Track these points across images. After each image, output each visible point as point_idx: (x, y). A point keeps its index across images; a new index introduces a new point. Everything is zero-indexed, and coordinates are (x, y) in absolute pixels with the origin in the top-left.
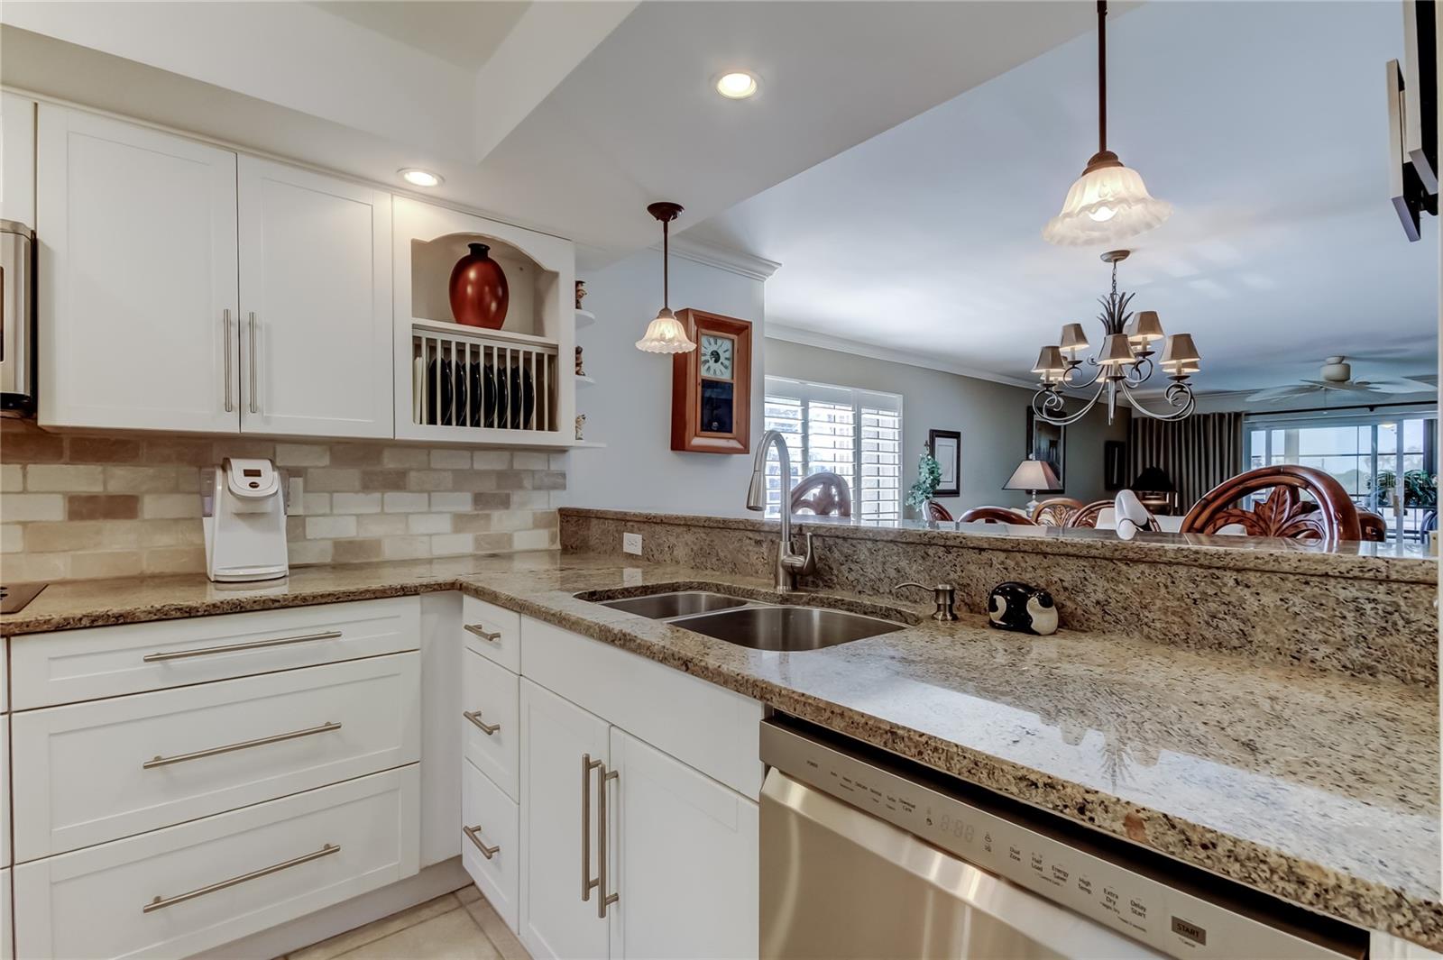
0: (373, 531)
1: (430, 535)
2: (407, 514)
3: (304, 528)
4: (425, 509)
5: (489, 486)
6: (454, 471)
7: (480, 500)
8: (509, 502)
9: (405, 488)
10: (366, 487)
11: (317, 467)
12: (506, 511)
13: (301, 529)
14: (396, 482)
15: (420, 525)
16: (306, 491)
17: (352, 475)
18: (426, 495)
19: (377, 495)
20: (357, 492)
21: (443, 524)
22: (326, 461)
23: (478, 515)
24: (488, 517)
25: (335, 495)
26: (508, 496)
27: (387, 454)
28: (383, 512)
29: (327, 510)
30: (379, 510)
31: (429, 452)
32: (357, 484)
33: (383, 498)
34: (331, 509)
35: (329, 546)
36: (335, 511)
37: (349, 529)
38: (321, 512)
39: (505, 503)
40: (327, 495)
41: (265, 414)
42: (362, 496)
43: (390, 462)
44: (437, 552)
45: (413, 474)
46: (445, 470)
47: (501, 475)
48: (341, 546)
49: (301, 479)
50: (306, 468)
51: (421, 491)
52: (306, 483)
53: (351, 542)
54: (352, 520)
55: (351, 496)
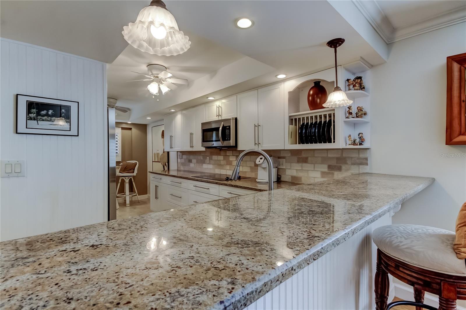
0: (300, 174)
1: (314, 178)
2: (308, 170)
3: (285, 172)
4: (313, 169)
5: (333, 163)
6: (322, 157)
7: (330, 167)
8: (341, 169)
9: (307, 163)
10: (298, 162)
11: (288, 156)
12: (339, 172)
14: (305, 160)
15: (312, 174)
16: (286, 162)
17: (295, 158)
18: (313, 165)
19: (300, 164)
20: (296, 163)
21: (318, 175)
22: (290, 155)
23: (329, 172)
24: (333, 174)
25: (292, 164)
26: (341, 167)
27: (303, 152)
28: (302, 169)
29: (290, 168)
30: (301, 168)
31: (314, 151)
32: (296, 161)
33: (302, 165)
34: (291, 167)
35: (290, 177)
36: (292, 168)
37: (294, 173)
38: (289, 168)
39: (339, 169)
40: (290, 164)
42: (297, 164)
43: (304, 155)
45: (309, 158)
46: (319, 157)
47: (338, 159)
48: (293, 177)
49: (285, 160)
50: (286, 157)
51: (312, 164)
53: (295, 177)
54: (295, 171)
55: (295, 164)
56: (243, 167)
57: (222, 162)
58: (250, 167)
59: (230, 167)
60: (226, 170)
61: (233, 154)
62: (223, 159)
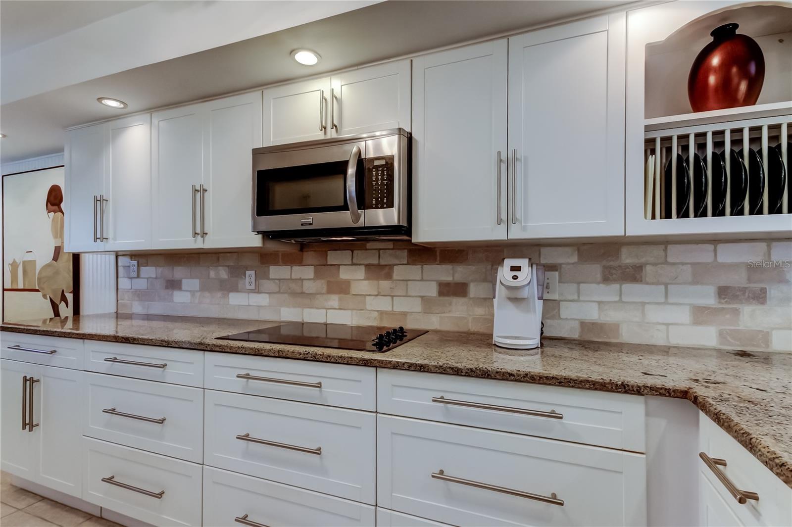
0: (611, 316)
1: (668, 325)
2: (643, 304)
3: (559, 310)
4: (662, 300)
5: (738, 279)
6: (693, 264)
7: (723, 292)
8: (766, 297)
9: (641, 281)
10: (606, 279)
11: (569, 264)
12: (761, 307)
13: (557, 310)
14: (634, 275)
15: (655, 315)
16: (560, 282)
17: (596, 269)
18: (662, 287)
19: (616, 286)
20: (599, 283)
21: (683, 315)
22: (574, 259)
23: (723, 309)
24: (736, 312)
25: (582, 285)
26: (764, 291)
27: (624, 251)
28: (620, 301)
29: (576, 297)
30: (617, 299)
31: (666, 248)
32: (599, 276)
33: (621, 287)
34: (579, 297)
35: (576, 325)
36: (581, 298)
37: (592, 314)
38: (570, 298)
39: (760, 297)
40: (575, 285)
41: (523, 224)
42: (602, 286)
43: (627, 258)
44: (675, 341)
45: (649, 268)
46: (683, 264)
47: (753, 269)
48: (587, 326)
49: (557, 273)
50: (561, 264)
51: (658, 283)
52: (560, 276)
53: (593, 324)
54: (595, 306)
55: (593, 286)
56: (394, 298)
57: (310, 287)
58: (422, 297)
59: (340, 300)
60: (325, 310)
61: (355, 261)
62: (312, 277)
